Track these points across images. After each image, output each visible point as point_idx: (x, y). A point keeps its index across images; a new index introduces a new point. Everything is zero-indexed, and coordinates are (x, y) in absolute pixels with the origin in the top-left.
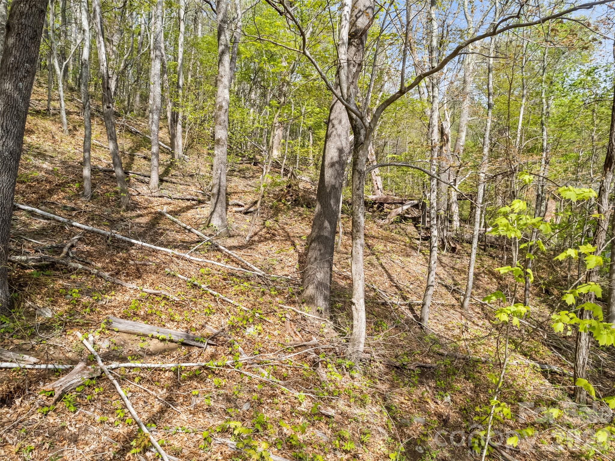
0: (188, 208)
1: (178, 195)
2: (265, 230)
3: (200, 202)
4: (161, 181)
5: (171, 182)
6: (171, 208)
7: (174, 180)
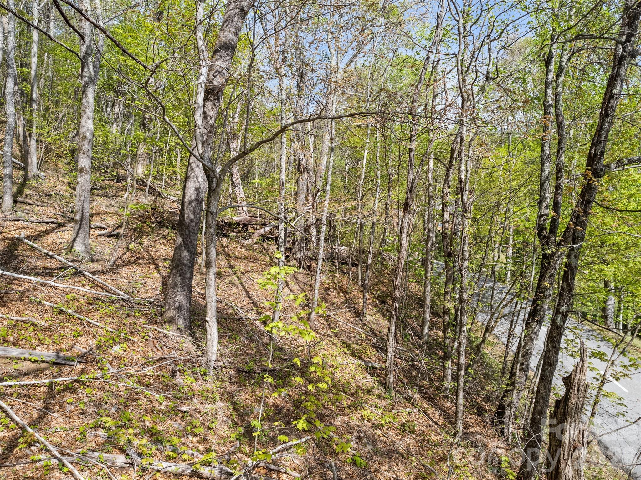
0: (48, 232)
1: (35, 218)
2: (128, 254)
3: (60, 225)
4: (15, 202)
5: (27, 204)
6: (29, 233)
7: (29, 201)
